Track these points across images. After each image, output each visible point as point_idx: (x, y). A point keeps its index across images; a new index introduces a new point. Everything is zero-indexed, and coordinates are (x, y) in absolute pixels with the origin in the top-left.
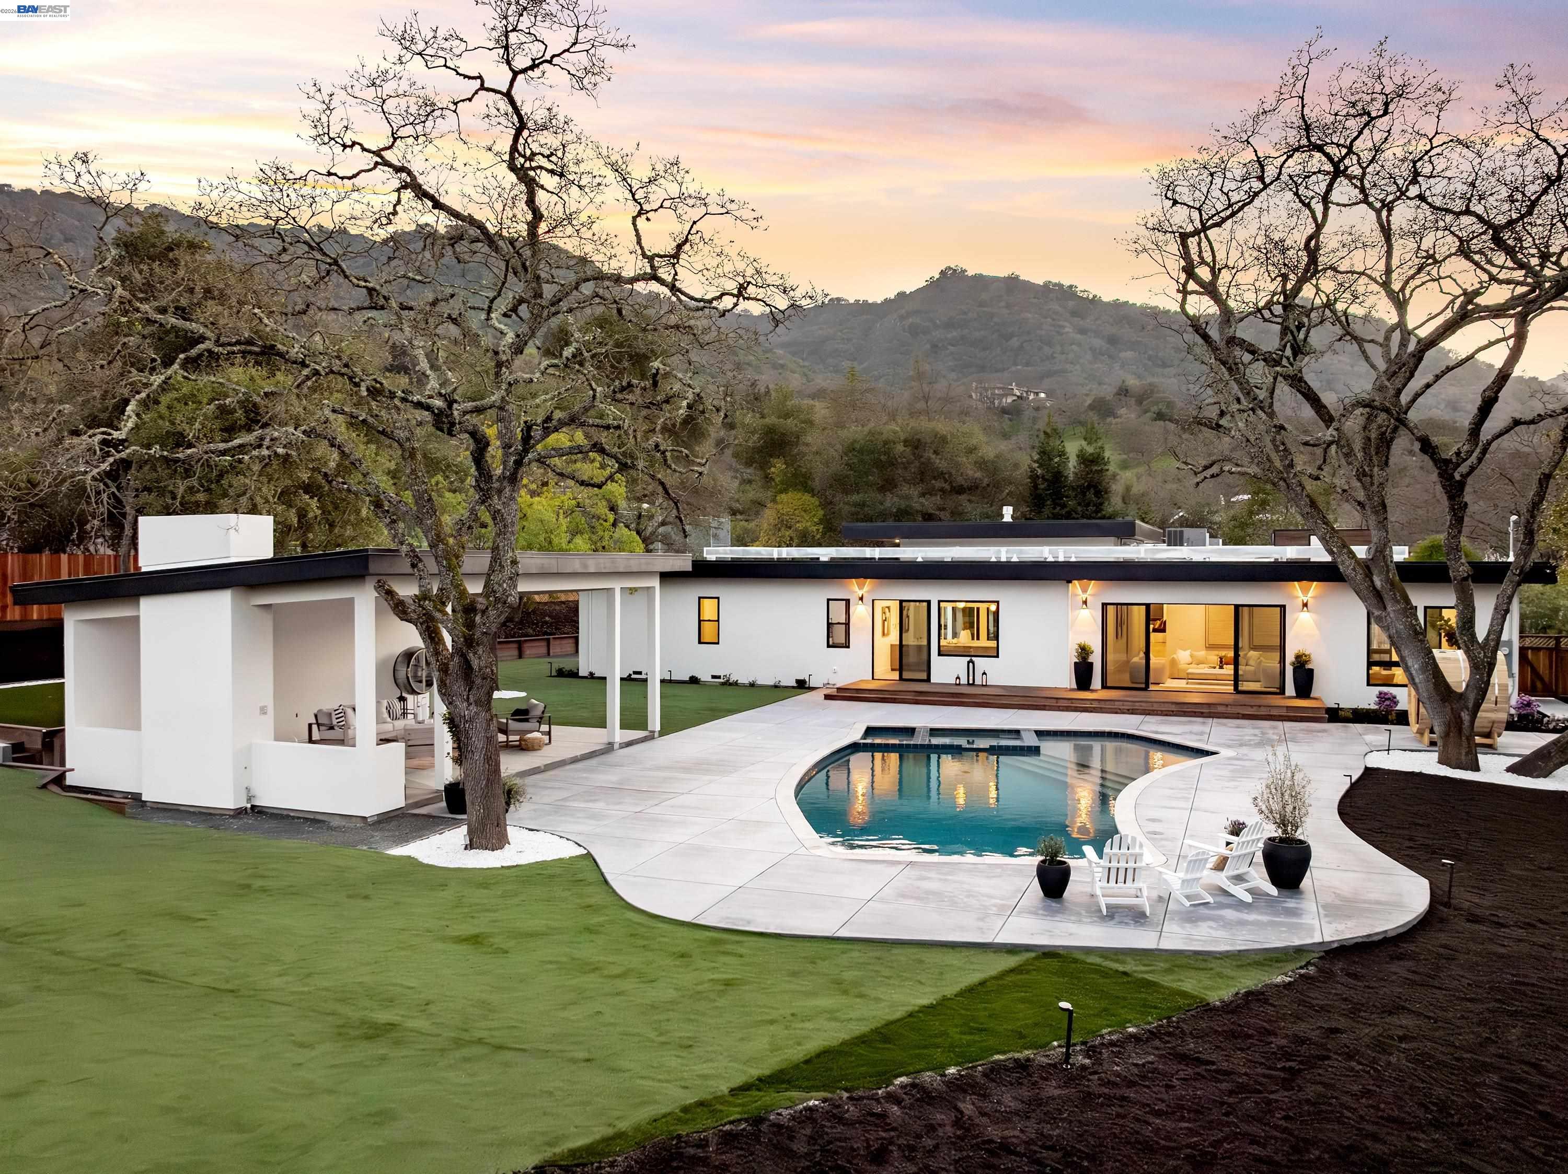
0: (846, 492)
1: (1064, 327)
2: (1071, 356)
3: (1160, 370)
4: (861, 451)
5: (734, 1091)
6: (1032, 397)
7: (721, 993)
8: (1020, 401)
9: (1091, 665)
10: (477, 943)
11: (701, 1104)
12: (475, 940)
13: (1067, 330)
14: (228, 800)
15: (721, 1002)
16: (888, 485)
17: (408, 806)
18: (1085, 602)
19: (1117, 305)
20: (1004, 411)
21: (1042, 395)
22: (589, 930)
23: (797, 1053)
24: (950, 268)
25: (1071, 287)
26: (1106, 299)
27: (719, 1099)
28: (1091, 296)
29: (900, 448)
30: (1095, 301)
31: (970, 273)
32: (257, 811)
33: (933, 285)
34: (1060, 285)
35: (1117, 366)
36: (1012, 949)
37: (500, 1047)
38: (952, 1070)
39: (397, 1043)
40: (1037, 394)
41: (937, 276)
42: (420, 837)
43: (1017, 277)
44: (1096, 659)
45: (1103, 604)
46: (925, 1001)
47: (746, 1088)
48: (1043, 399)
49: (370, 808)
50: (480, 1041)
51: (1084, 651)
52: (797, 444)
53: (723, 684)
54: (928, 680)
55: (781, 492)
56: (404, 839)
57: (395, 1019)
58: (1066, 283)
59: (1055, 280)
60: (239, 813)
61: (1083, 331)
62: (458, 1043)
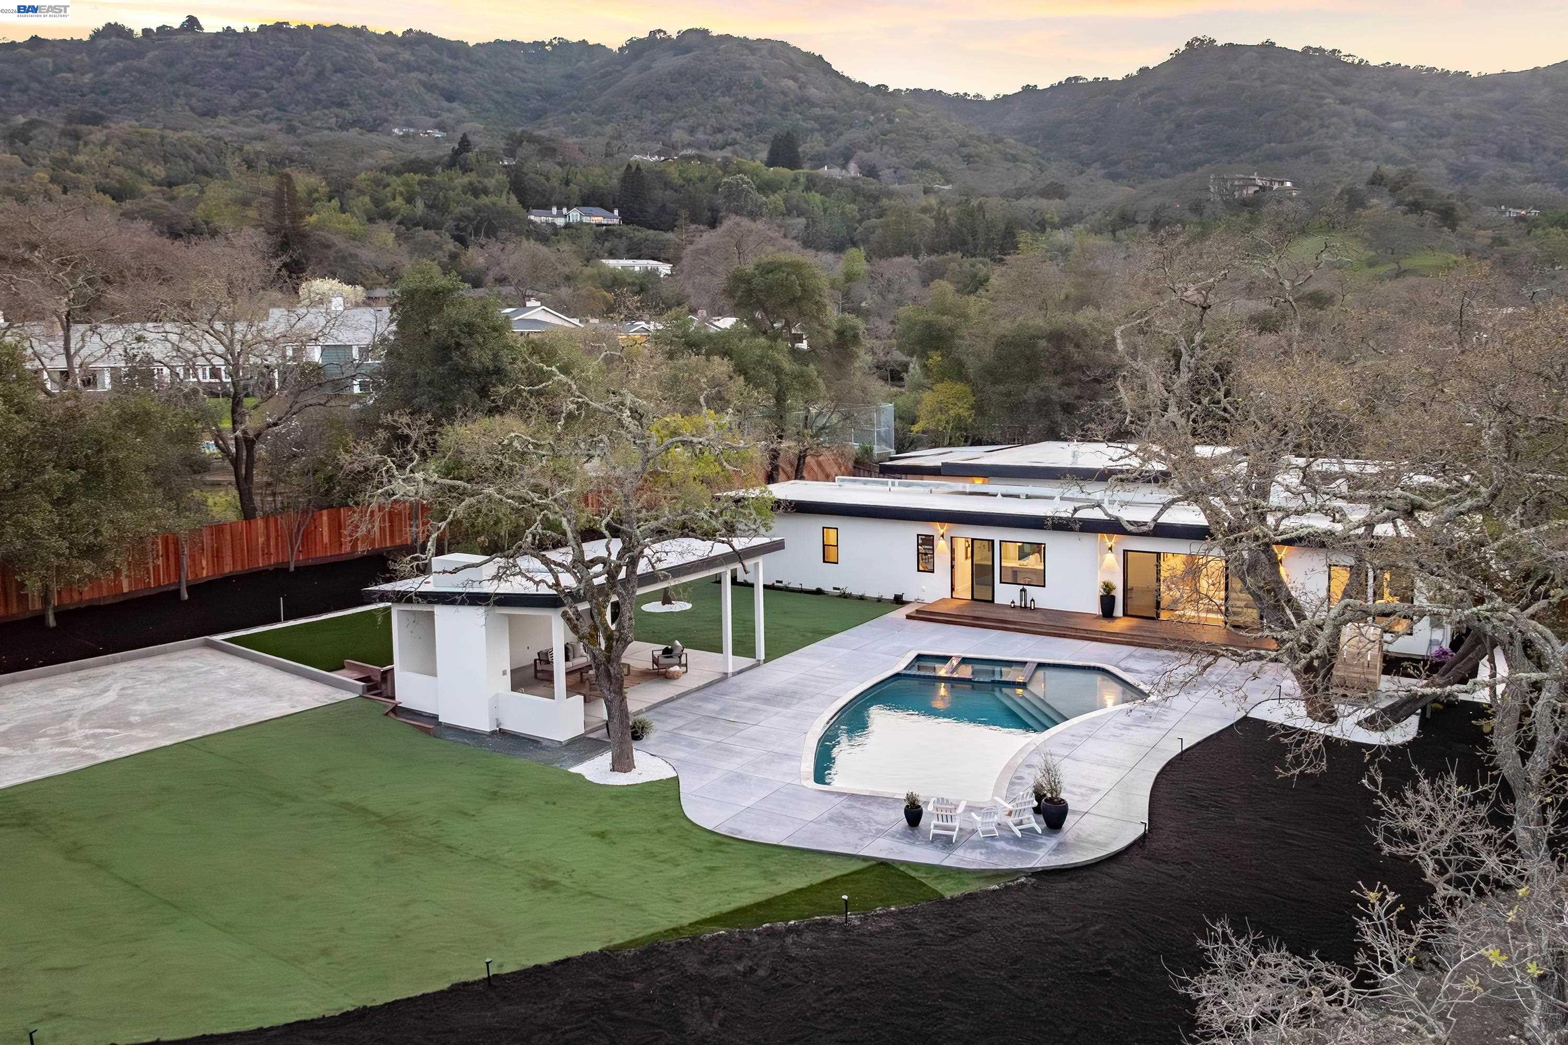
0: (996, 382)
1: (1323, 98)
2: (1331, 131)
3: (1435, 142)
4: (1009, 344)
5: (690, 925)
6: (1276, 186)
7: (707, 875)
8: (1261, 193)
9: (1113, 597)
10: (603, 837)
11: (674, 929)
12: (602, 835)
13: (1328, 100)
14: (485, 726)
15: (706, 879)
16: (1032, 376)
17: (586, 732)
18: (1110, 549)
19: (1388, 70)
20: (1245, 203)
21: (1288, 184)
22: (659, 831)
23: (726, 908)
24: (1197, 39)
25: (1334, 51)
26: (1372, 63)
27: (682, 928)
28: (1356, 61)
29: (1043, 343)
30: (1362, 67)
31: (1219, 43)
32: (502, 733)
33: (1178, 58)
34: (1320, 50)
35: (1384, 138)
36: (865, 859)
37: (598, 896)
38: (792, 922)
39: (556, 892)
40: (1282, 183)
41: (1183, 48)
42: (589, 758)
43: (1273, 44)
44: (1119, 594)
45: (1124, 551)
46: (800, 886)
47: (697, 923)
48: (1288, 189)
49: (563, 736)
50: (590, 893)
51: (1108, 587)
52: (953, 337)
53: (840, 596)
54: (993, 601)
55: (937, 382)
56: (580, 760)
57: (557, 879)
58: (1328, 47)
59: (1315, 45)
60: (493, 733)
61: (1344, 101)
62: (582, 893)
